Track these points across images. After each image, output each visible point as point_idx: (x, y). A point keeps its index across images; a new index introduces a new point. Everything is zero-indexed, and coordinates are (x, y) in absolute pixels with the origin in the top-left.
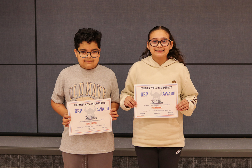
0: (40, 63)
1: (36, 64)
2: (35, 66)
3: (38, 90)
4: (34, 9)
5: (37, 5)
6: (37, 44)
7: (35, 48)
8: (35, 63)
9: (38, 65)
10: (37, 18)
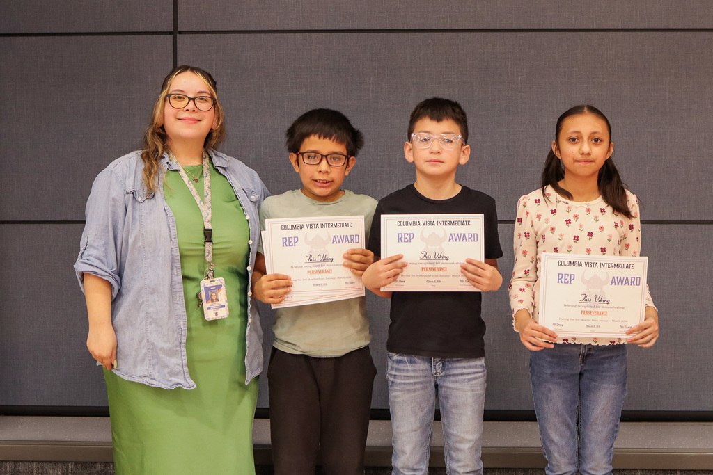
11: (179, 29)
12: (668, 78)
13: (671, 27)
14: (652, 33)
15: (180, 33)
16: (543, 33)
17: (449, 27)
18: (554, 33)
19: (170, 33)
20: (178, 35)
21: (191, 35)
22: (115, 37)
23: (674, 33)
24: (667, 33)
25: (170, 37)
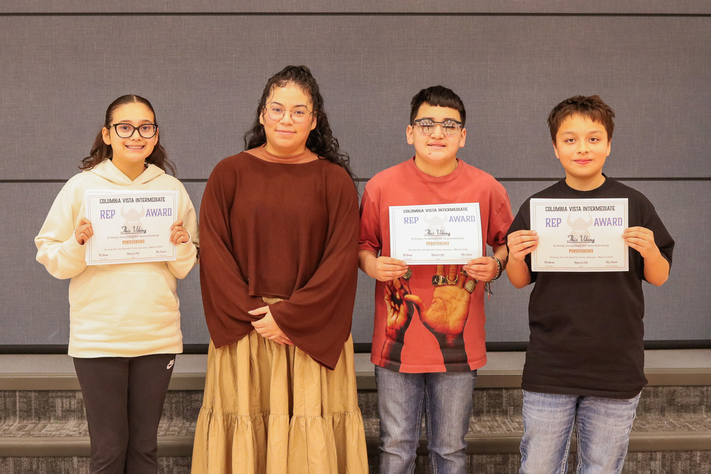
12: (362, 56)
13: (364, 11)
14: (348, 16)
16: (254, 16)
17: (172, 11)
18: (263, 17)
23: (367, 17)
24: (361, 16)
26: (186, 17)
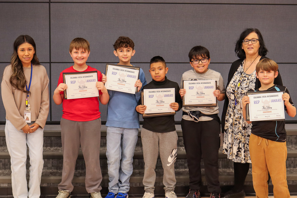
0: (53, 62)
1: (50, 63)
2: (49, 64)
3: (51, 85)
4: (49, 15)
5: (51, 12)
6: (51, 45)
7: (49, 49)
8: (49, 61)
9: (51, 64)
10: (51, 23)
11: (51, 1)
15: (51, 2)
19: (48, 2)
20: (51, 3)
21: (55, 3)
22: (30, 4)
25: (48, 4)
26: (141, 4)
